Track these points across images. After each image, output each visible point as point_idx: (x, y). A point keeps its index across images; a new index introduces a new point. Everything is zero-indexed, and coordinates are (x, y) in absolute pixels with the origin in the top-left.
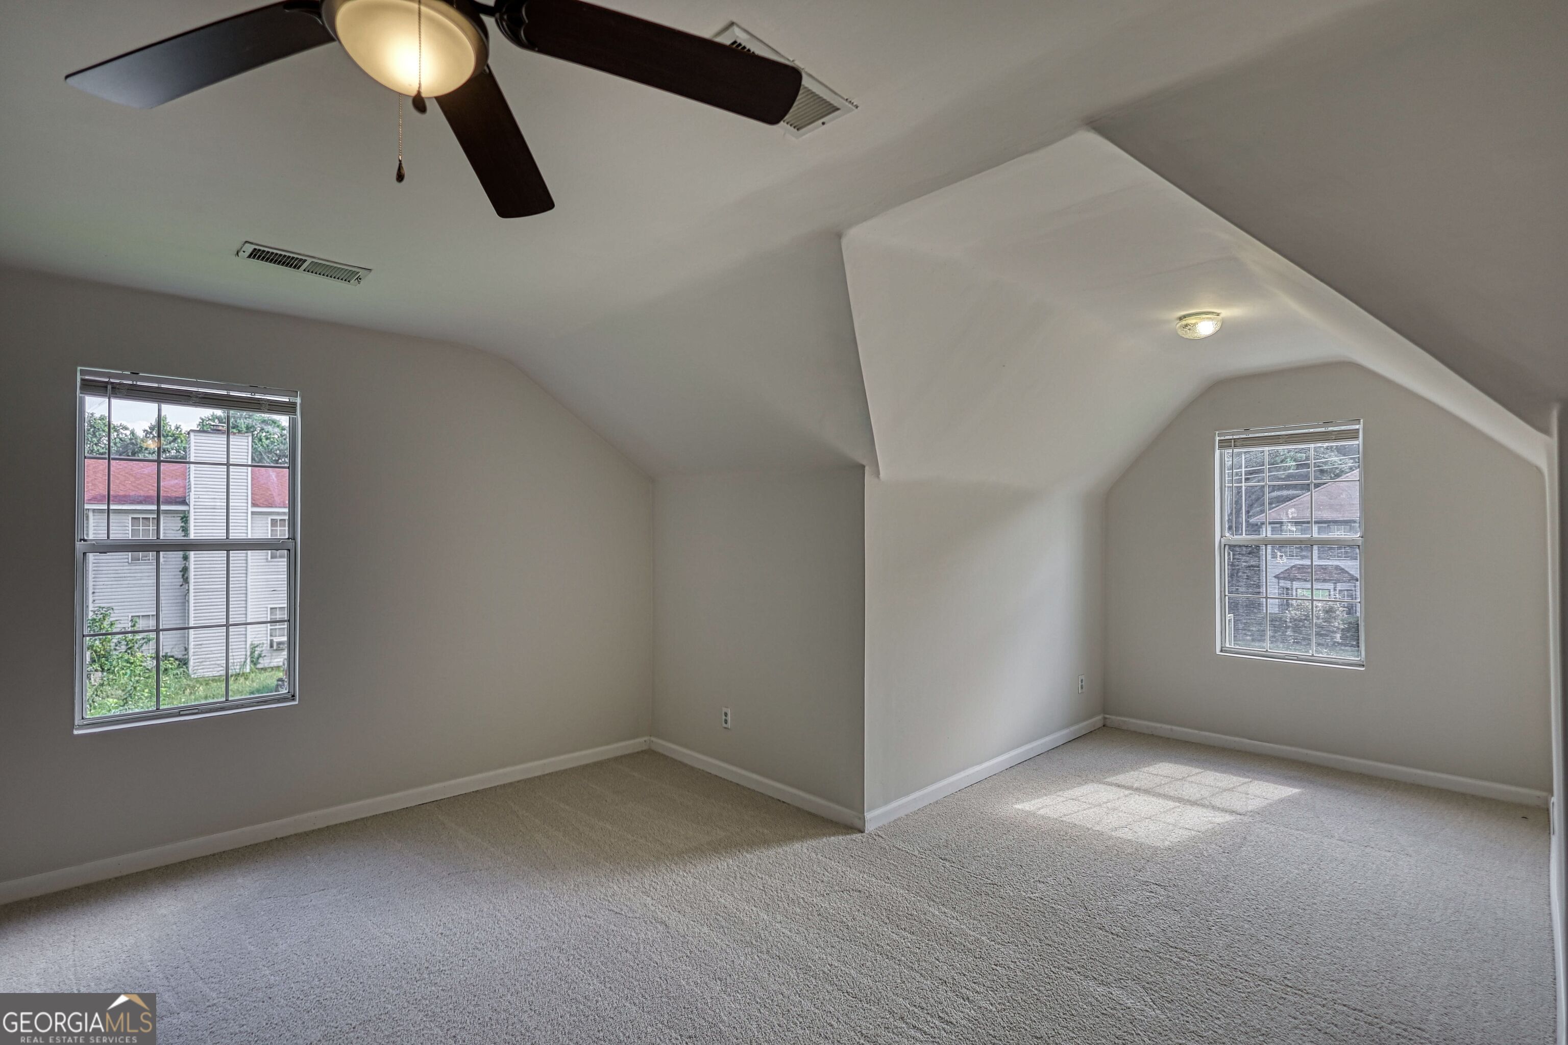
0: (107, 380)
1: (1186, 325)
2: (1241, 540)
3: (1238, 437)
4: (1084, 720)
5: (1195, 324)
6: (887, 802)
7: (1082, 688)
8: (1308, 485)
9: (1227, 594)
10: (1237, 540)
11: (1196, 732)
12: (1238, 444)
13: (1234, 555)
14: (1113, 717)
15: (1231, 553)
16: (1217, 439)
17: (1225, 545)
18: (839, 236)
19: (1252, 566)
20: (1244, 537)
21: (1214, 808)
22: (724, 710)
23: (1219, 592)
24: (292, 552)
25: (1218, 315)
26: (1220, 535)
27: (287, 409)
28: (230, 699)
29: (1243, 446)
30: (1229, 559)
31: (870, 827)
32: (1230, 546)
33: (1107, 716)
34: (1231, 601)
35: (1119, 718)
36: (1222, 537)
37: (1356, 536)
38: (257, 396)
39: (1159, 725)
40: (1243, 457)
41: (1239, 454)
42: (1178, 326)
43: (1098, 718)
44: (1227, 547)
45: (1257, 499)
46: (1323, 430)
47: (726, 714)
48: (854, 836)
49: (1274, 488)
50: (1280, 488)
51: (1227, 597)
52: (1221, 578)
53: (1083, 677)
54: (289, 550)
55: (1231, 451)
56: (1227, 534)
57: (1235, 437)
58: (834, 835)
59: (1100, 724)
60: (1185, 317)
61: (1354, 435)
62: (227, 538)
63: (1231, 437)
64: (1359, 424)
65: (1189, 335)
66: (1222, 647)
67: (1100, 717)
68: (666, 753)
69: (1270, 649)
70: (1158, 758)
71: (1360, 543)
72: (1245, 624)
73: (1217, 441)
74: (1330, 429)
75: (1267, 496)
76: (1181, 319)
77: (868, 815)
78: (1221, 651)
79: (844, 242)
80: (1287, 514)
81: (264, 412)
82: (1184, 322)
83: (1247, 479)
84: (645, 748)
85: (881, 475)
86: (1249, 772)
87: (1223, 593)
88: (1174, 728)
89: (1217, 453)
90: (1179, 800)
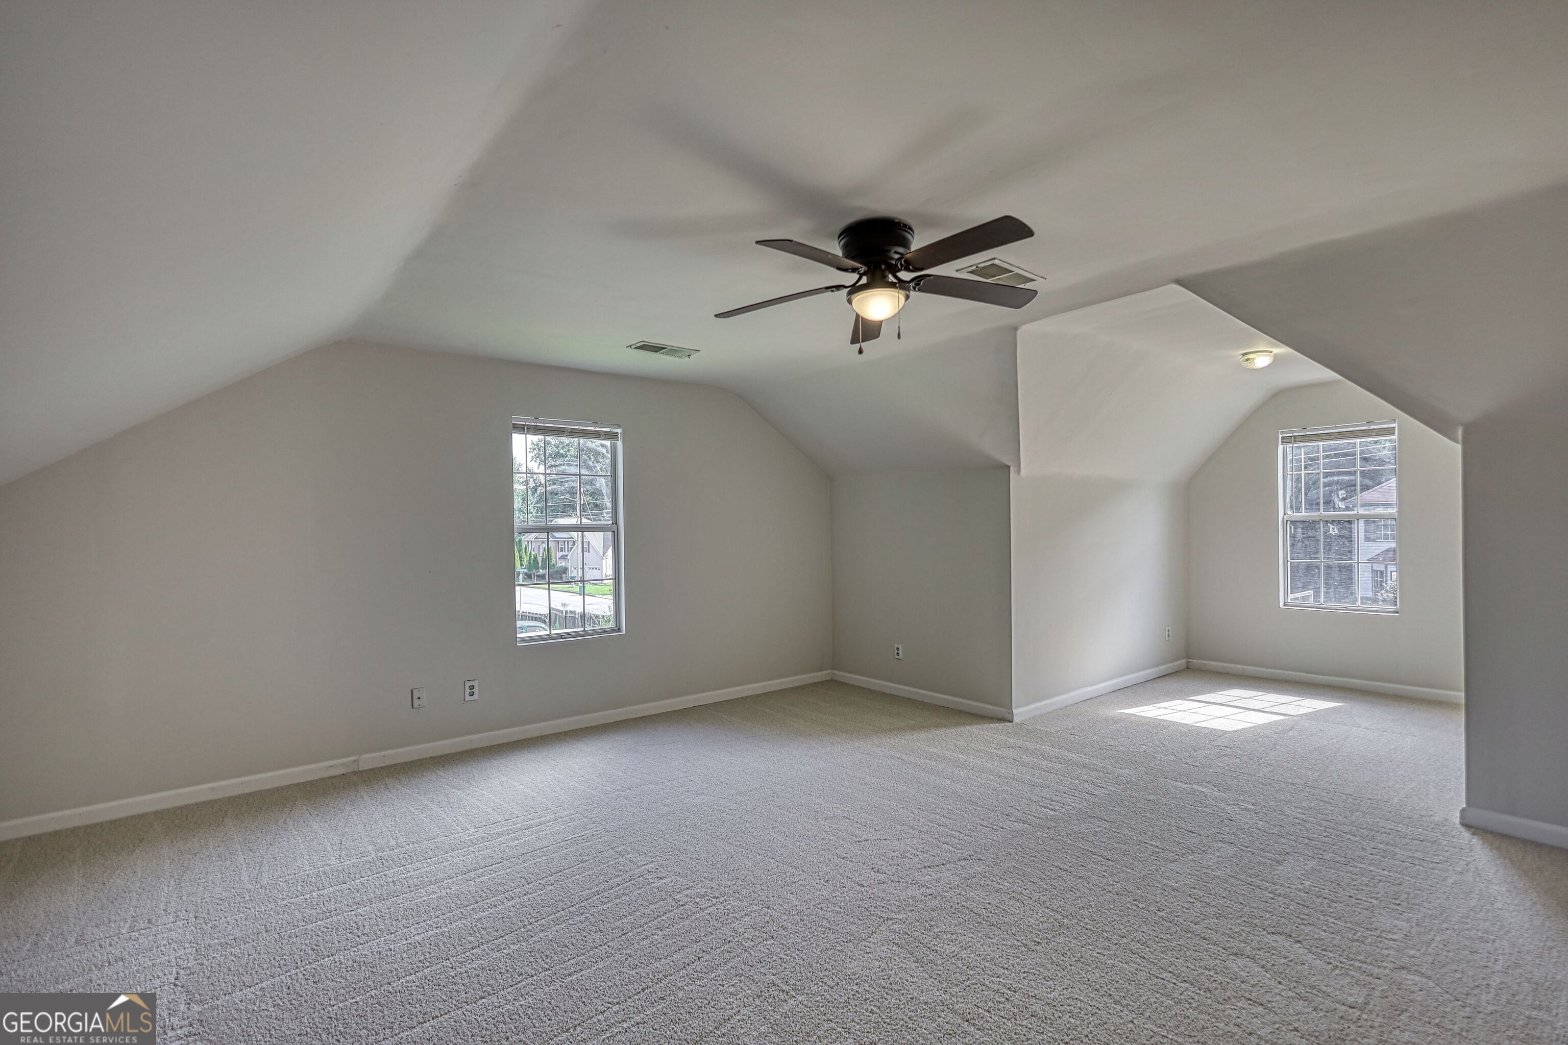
0: (524, 423)
1: (1247, 360)
2: (1300, 517)
3: (1297, 434)
4: (1171, 662)
5: (1254, 359)
6: (1027, 703)
7: (1169, 636)
8: (1355, 471)
9: (1289, 559)
10: (1297, 517)
11: (1264, 669)
12: (1297, 440)
13: (1295, 528)
14: (1195, 661)
15: (1293, 527)
16: (1281, 436)
17: (1287, 521)
18: (1016, 329)
19: (1310, 537)
20: (1303, 514)
21: (1272, 713)
22: (896, 646)
23: (1282, 558)
24: (616, 532)
25: (1271, 352)
26: (1284, 511)
27: (611, 436)
28: (586, 629)
29: (1302, 441)
30: (1291, 532)
31: (1016, 720)
32: (1290, 521)
33: (1190, 660)
34: (1293, 565)
35: (1199, 661)
36: (1285, 514)
37: (1393, 511)
38: (597, 429)
39: (1233, 666)
40: (1302, 451)
41: (1299, 448)
42: (1241, 360)
43: (1183, 662)
44: (1289, 522)
45: (1314, 483)
46: (1366, 428)
47: (898, 649)
48: (1007, 724)
49: (1326, 475)
50: (1332, 474)
51: (1289, 563)
52: (1284, 547)
53: (1169, 628)
54: (614, 532)
55: (1291, 445)
56: (1289, 512)
57: (1295, 434)
58: (992, 723)
59: (1184, 666)
60: (1246, 354)
61: (1391, 431)
62: (581, 524)
63: (1291, 435)
64: (1395, 423)
65: (1248, 365)
66: (1285, 602)
67: (1184, 661)
68: (846, 681)
69: (1324, 602)
70: (1230, 686)
71: (1396, 517)
72: (1304, 583)
73: (1280, 438)
74: (1372, 427)
75: (1322, 480)
76: (1244, 355)
77: (1015, 711)
78: (1285, 605)
79: (1019, 332)
80: (1338, 495)
81: (602, 440)
82: (1246, 357)
83: (1305, 468)
84: (829, 678)
85: (1021, 473)
86: (1303, 694)
87: (1286, 559)
88: (1246, 667)
89: (1280, 447)
90: (1246, 708)
